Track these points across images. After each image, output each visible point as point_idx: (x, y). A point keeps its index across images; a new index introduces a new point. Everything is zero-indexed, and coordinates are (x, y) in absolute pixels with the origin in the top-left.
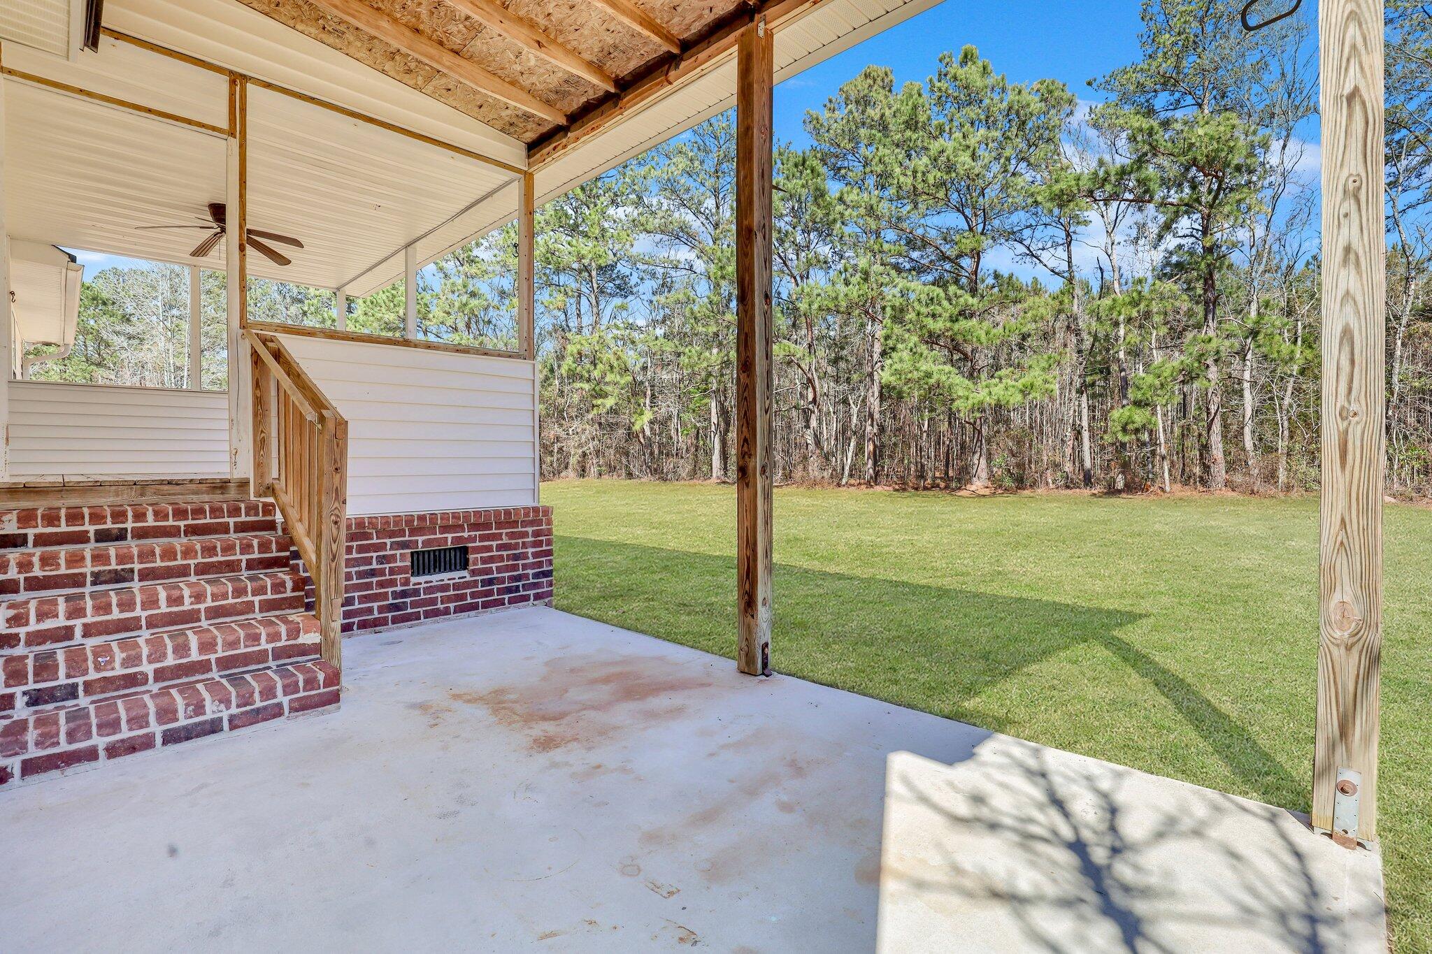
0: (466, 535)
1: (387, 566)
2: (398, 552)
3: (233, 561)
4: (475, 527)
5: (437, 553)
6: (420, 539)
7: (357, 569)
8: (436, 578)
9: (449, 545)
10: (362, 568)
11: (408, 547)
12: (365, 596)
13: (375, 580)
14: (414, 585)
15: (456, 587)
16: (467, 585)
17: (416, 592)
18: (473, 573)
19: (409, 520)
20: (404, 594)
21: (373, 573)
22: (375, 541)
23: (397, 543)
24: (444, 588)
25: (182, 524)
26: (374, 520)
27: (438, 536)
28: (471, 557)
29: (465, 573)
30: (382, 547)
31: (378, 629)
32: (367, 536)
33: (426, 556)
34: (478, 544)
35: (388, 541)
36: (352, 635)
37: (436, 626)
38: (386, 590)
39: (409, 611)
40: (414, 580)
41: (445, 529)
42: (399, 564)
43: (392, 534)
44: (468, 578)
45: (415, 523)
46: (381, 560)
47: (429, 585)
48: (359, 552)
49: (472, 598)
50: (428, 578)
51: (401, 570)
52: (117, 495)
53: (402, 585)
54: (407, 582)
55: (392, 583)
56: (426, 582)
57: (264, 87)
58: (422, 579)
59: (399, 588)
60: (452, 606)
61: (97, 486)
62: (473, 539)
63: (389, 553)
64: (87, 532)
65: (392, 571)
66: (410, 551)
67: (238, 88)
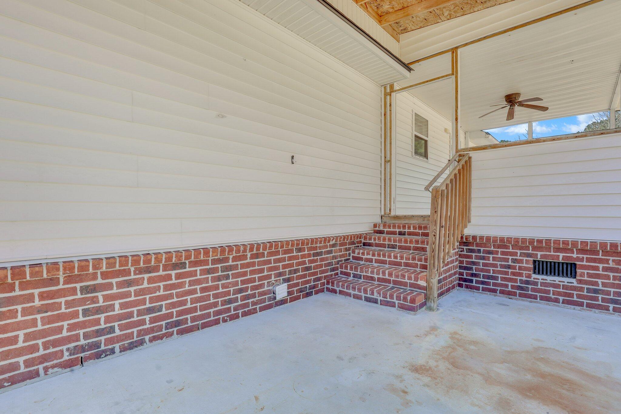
0: (575, 256)
1: (518, 265)
2: (525, 259)
3: (424, 247)
4: (582, 251)
5: (553, 264)
6: (539, 254)
7: (500, 263)
8: (550, 279)
9: (561, 260)
10: (503, 263)
11: (531, 257)
12: (504, 278)
13: (510, 271)
14: (534, 279)
15: (564, 287)
16: (575, 288)
17: (536, 284)
18: (580, 282)
19: (532, 241)
20: (527, 282)
21: (509, 267)
22: (511, 250)
23: (524, 253)
24: (557, 286)
25: (420, 231)
26: (510, 239)
27: (552, 253)
28: (579, 271)
29: (574, 280)
30: (515, 254)
31: (511, 296)
32: (507, 247)
33: (545, 264)
34: (585, 263)
35: (519, 252)
36: (496, 295)
37: (548, 307)
38: (516, 277)
39: (530, 292)
40: (534, 276)
41: (558, 250)
42: (524, 265)
43: (521, 248)
44: (575, 284)
45: (535, 244)
46: (514, 261)
47: (544, 281)
48: (501, 255)
49: (578, 297)
50: (544, 277)
51: (526, 269)
52: (417, 220)
53: (526, 277)
54: (529, 276)
55: (520, 275)
56: (542, 279)
57: (464, 46)
58: (540, 277)
59: (524, 278)
60: (561, 298)
61: (413, 217)
62: (582, 260)
63: (518, 258)
64: (397, 231)
65: (520, 268)
66: (532, 259)
67: (454, 54)
